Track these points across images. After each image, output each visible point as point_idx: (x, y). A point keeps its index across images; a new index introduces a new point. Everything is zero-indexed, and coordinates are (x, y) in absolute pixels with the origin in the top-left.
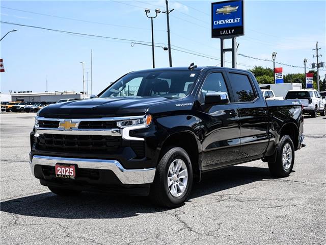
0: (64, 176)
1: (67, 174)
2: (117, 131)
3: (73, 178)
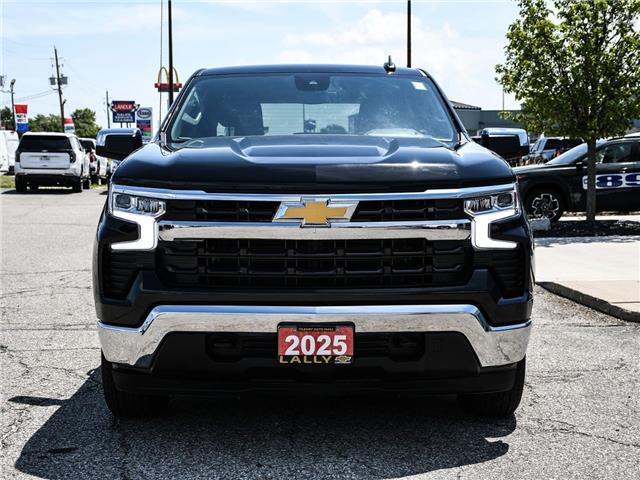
0: (310, 358)
1: (322, 352)
2: (460, 226)
3: (346, 361)
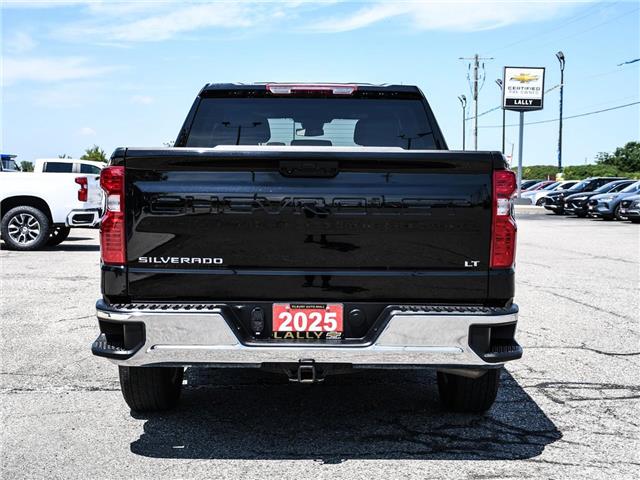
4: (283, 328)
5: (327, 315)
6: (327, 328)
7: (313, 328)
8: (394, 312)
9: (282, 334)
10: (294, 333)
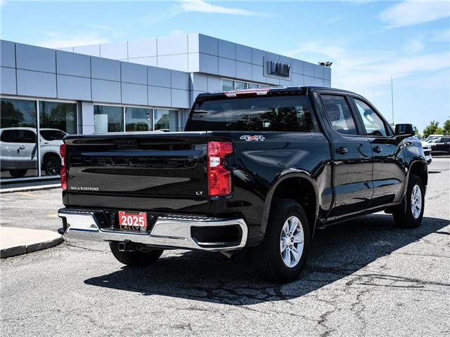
4: (124, 224)
5: (140, 218)
6: (141, 225)
7: (135, 225)
8: (160, 217)
9: (123, 226)
10: (128, 226)
